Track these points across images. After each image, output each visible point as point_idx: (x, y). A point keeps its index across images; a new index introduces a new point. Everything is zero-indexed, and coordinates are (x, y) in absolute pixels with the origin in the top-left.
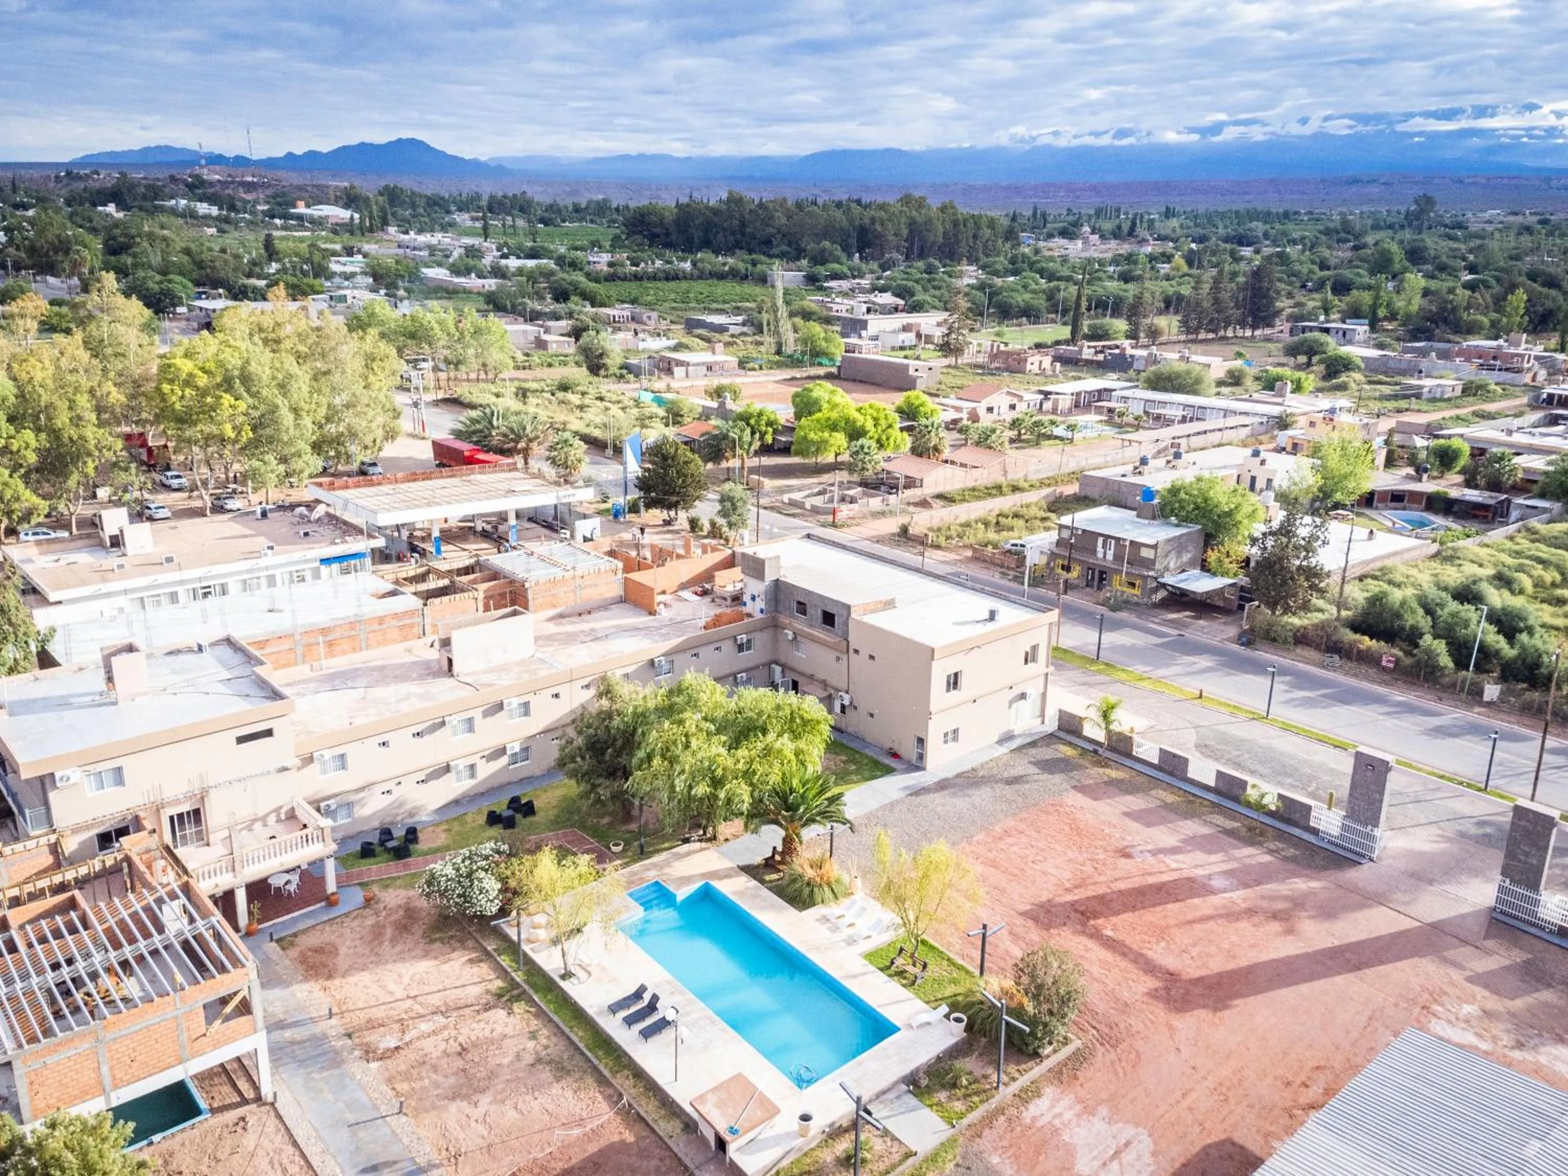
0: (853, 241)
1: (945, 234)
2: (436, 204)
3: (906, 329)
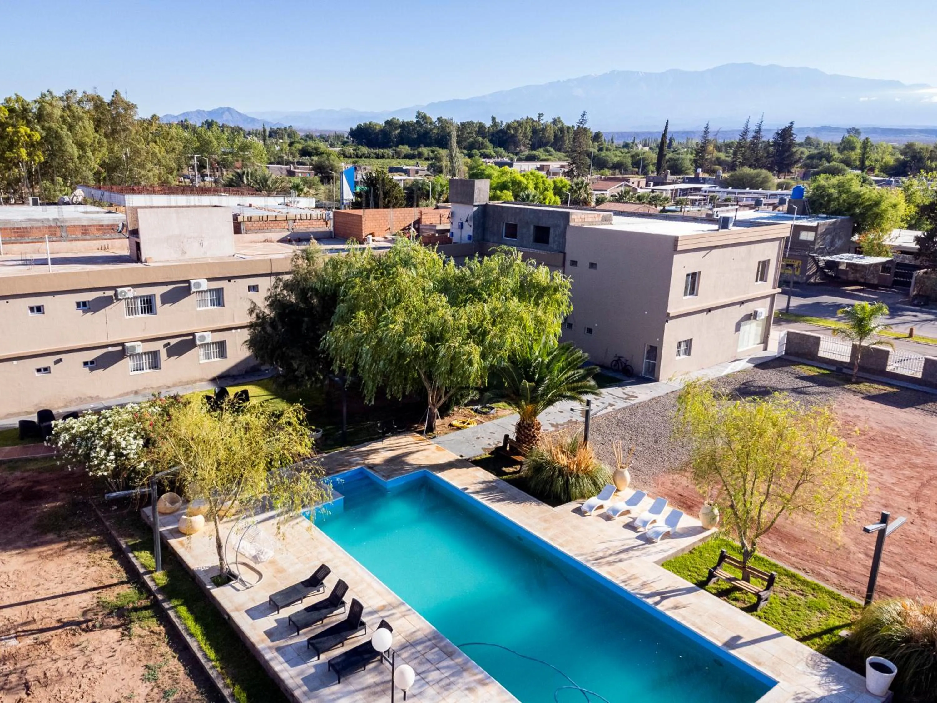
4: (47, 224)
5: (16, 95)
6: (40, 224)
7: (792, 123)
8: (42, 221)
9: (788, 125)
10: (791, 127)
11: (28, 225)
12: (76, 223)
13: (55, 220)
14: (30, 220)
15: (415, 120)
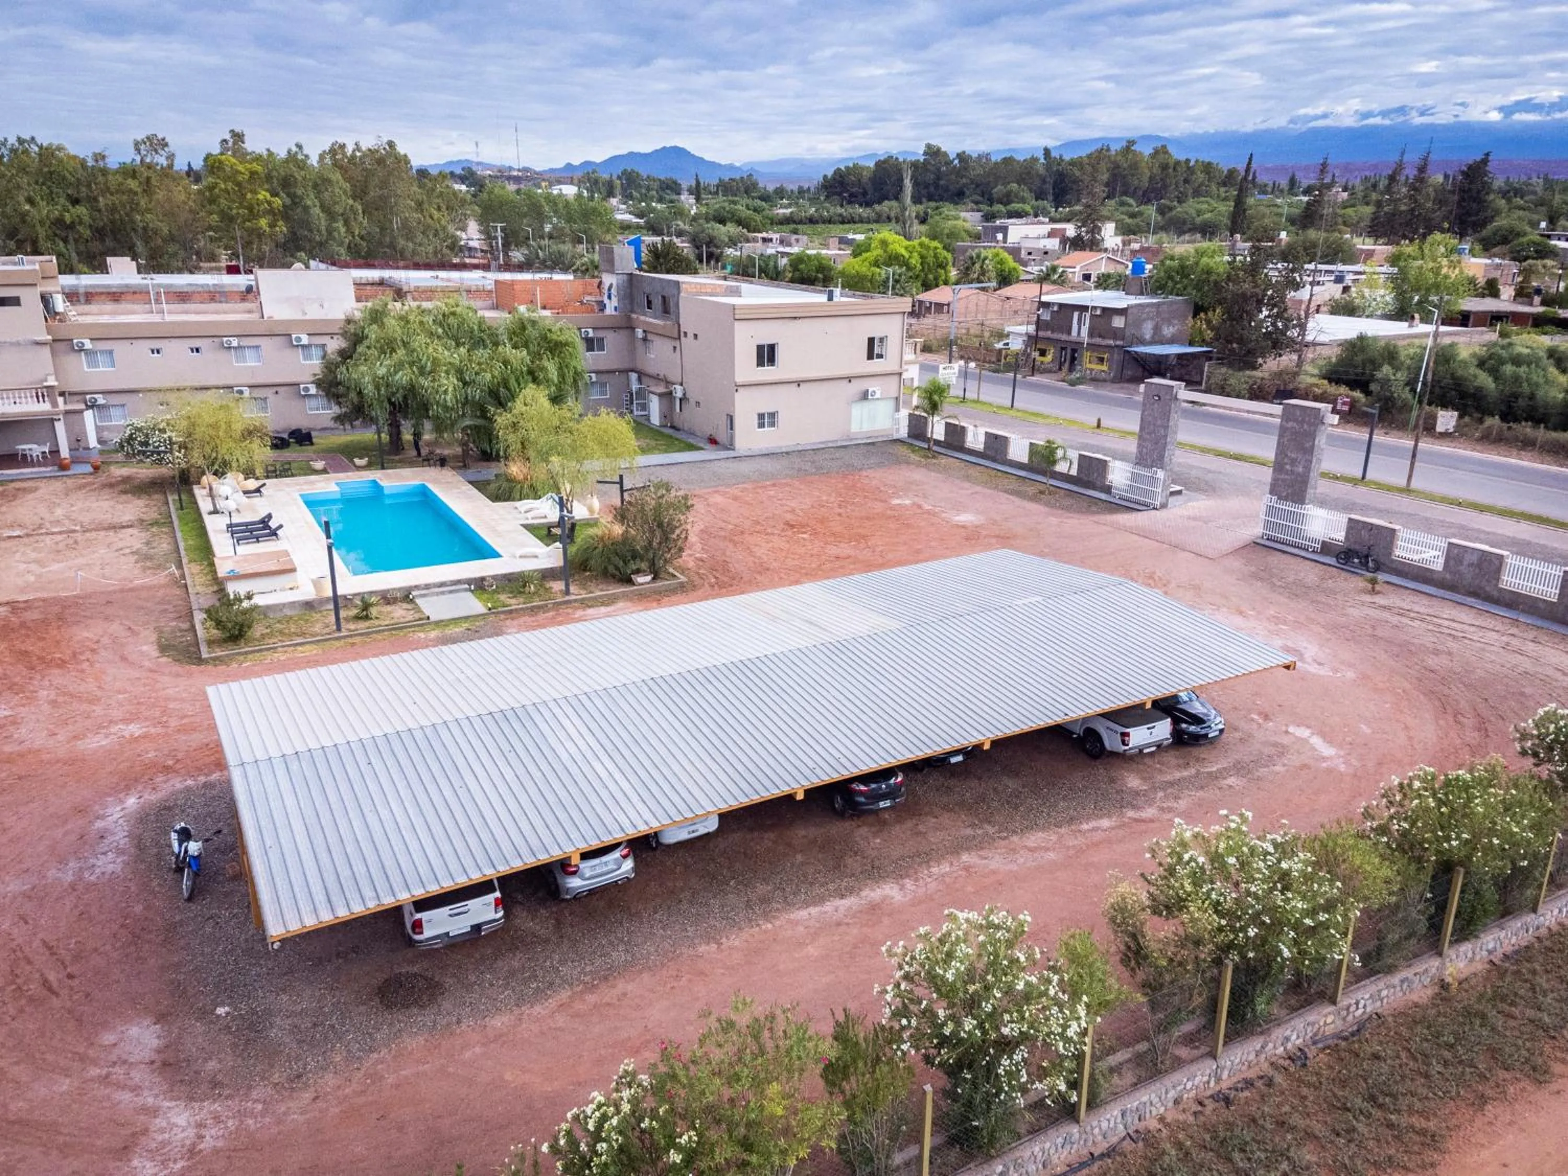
0: (1049, 187)
1: (1151, 179)
2: (668, 187)
3: (1051, 235)
4: (206, 289)
5: (268, 150)
6: (200, 289)
7: (1487, 154)
8: (202, 286)
9: (1479, 158)
10: (1485, 161)
11: (189, 289)
12: (235, 289)
13: (214, 285)
14: (191, 285)
15: (922, 159)
